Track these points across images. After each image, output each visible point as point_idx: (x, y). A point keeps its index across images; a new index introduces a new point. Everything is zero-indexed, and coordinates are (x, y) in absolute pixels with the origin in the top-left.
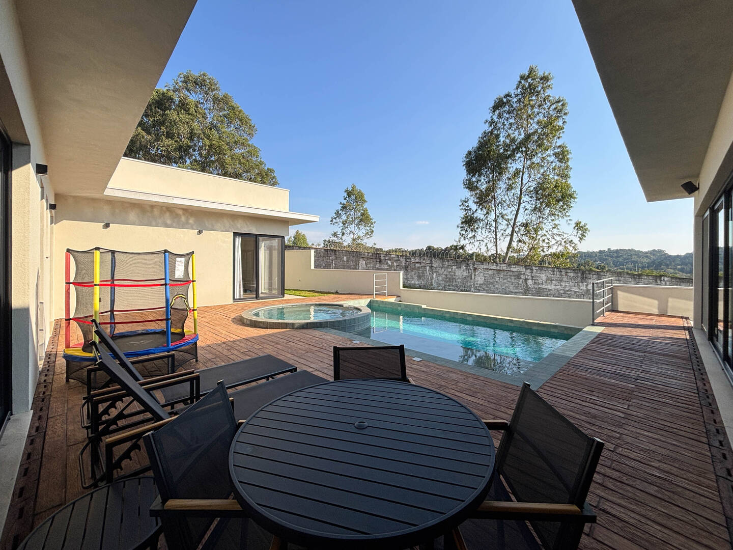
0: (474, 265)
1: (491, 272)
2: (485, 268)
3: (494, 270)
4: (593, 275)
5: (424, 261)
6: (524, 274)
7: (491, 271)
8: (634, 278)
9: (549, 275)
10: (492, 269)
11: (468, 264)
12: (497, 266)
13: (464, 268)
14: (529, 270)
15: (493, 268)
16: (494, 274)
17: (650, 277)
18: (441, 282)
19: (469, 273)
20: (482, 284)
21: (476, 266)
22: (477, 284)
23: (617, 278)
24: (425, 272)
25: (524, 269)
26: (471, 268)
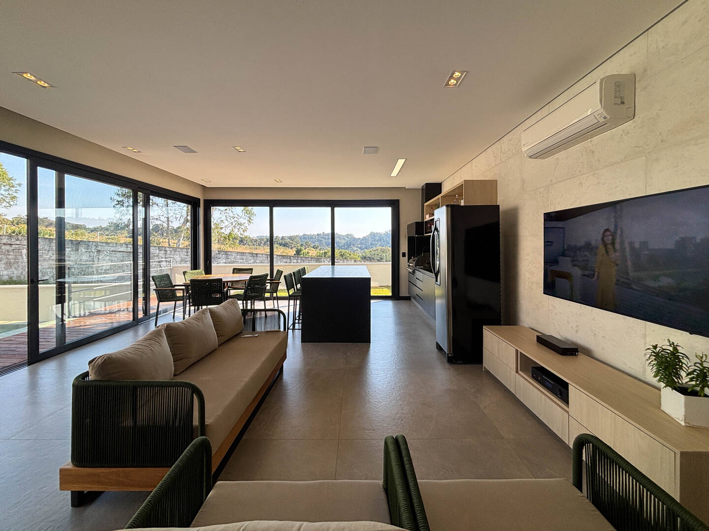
0: (96, 246)
1: (119, 255)
2: (111, 250)
3: (123, 252)
4: (222, 255)
5: (18, 242)
6: (158, 256)
7: (119, 253)
8: (253, 256)
9: (183, 256)
10: (120, 252)
11: (89, 246)
12: (127, 247)
13: (83, 250)
14: (163, 252)
15: (123, 250)
16: (123, 257)
17: (264, 256)
18: (49, 270)
19: (90, 256)
20: (108, 270)
21: (99, 248)
22: (102, 270)
23: (241, 257)
24: (19, 257)
25: (158, 251)
26: (93, 251)
